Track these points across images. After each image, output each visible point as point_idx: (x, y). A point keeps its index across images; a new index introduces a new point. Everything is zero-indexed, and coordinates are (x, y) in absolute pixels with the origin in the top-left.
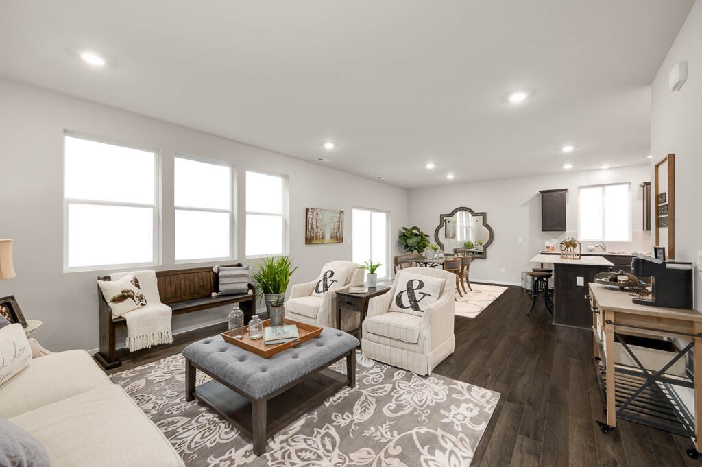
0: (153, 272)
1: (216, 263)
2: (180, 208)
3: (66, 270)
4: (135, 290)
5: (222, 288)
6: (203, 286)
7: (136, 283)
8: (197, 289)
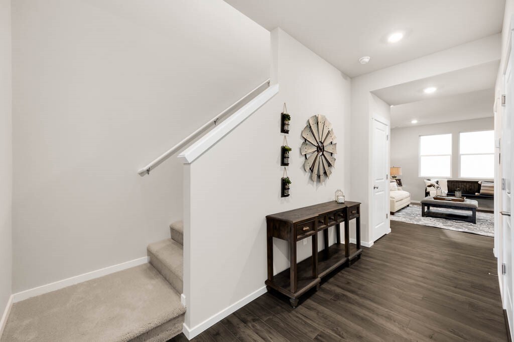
0: (447, 180)
1: (480, 180)
2: (463, 155)
3: (419, 176)
4: (436, 185)
5: (481, 191)
6: (471, 189)
7: (437, 182)
8: (468, 189)
